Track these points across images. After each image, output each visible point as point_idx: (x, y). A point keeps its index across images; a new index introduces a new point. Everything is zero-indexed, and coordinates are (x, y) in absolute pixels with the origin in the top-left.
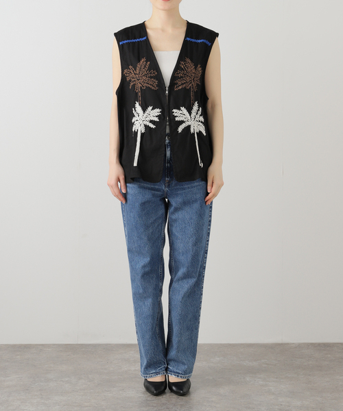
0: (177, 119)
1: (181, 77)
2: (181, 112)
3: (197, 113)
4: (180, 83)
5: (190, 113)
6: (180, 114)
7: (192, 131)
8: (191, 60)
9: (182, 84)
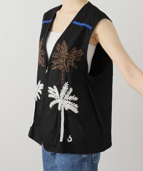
0: (50, 96)
1: (56, 59)
2: (53, 90)
3: (66, 93)
4: (55, 64)
5: (60, 92)
6: (53, 92)
7: (59, 108)
8: (67, 43)
9: (57, 65)
